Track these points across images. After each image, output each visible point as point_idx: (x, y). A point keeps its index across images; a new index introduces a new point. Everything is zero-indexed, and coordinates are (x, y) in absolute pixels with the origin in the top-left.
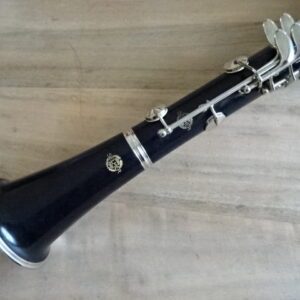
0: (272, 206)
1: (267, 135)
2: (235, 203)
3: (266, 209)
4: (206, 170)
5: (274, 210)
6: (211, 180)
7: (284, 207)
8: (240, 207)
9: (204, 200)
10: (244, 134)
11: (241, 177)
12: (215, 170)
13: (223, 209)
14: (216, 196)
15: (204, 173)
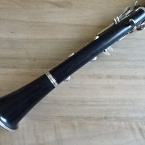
0: (116, 116)
1: (113, 88)
2: (103, 116)
3: (115, 117)
4: (91, 104)
5: (117, 117)
6: (93, 108)
7: (120, 116)
8: (105, 118)
9: (92, 116)
10: (104, 88)
11: (104, 105)
12: (95, 103)
13: (99, 119)
14: (96, 114)
15: (91, 105)
